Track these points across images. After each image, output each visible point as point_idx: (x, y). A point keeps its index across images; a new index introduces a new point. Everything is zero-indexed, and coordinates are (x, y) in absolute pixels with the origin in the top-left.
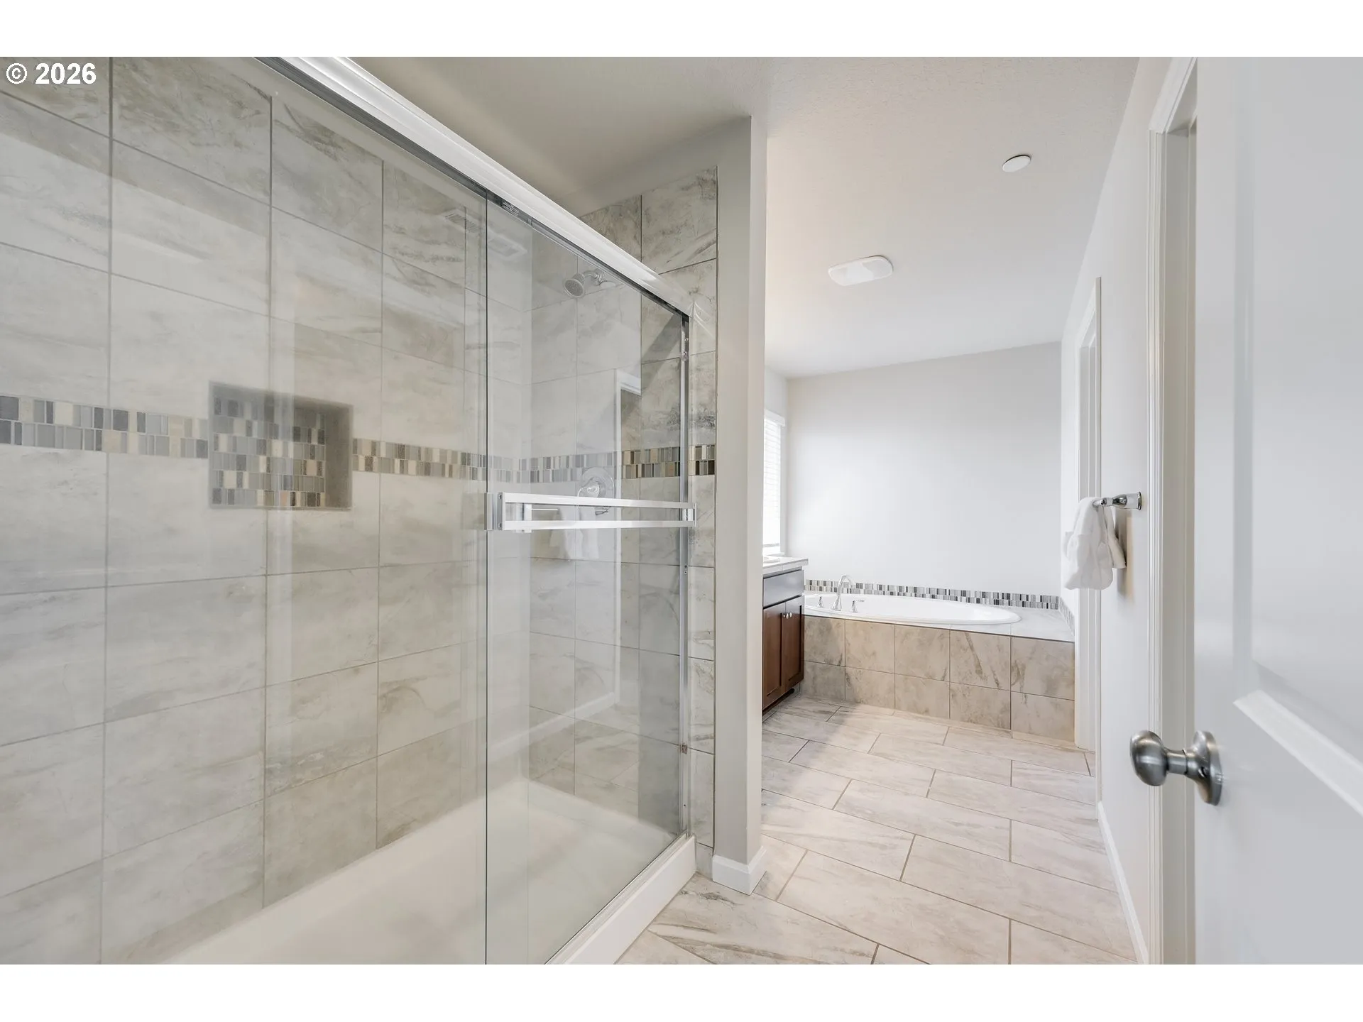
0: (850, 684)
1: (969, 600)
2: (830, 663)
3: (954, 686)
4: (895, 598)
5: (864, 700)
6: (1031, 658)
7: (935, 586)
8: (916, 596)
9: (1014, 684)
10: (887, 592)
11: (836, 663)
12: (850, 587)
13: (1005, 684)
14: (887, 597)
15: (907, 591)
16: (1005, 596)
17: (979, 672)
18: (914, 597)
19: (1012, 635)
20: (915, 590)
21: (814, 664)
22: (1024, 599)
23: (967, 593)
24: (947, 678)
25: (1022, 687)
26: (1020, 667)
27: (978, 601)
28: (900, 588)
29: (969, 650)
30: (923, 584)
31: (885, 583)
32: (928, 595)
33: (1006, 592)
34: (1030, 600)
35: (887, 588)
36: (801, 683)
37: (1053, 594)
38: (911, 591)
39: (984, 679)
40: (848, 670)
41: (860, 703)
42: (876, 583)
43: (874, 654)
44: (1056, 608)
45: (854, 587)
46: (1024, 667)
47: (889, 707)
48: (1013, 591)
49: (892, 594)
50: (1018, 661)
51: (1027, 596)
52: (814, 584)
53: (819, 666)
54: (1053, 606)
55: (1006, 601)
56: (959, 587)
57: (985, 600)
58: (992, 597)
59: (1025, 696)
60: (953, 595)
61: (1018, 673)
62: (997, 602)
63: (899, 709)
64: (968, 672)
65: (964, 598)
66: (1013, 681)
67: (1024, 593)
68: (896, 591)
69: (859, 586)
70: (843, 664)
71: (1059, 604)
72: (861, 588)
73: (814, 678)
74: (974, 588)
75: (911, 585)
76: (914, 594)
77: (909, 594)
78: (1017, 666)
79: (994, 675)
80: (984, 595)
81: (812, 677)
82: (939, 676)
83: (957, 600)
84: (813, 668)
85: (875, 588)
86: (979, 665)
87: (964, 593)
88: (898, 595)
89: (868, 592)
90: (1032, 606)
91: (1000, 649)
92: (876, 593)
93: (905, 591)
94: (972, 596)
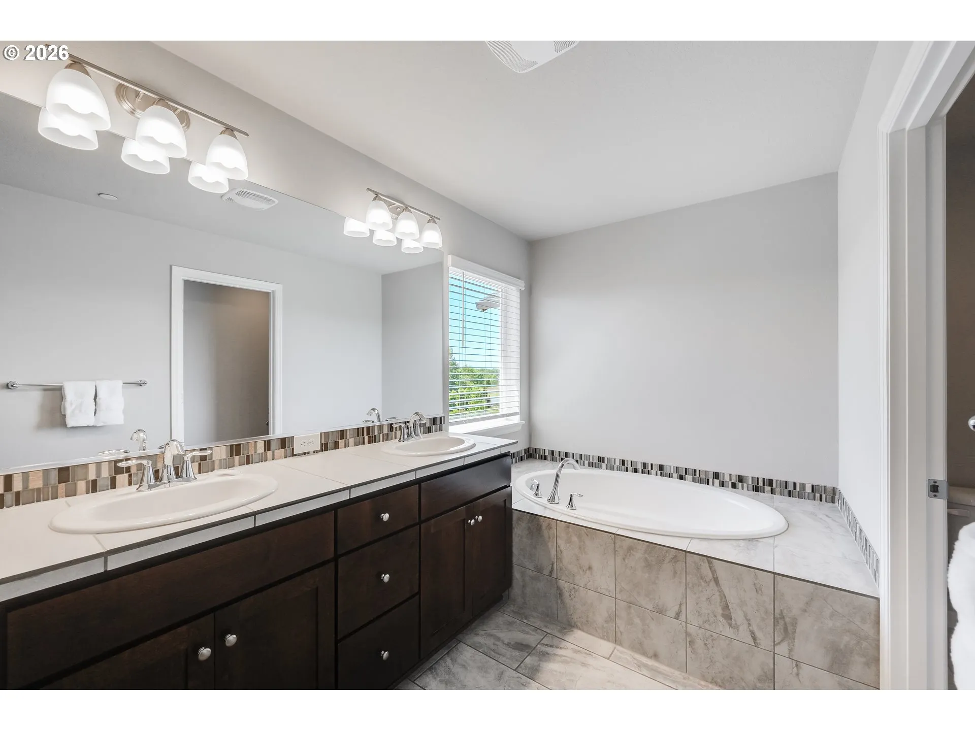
0: (562, 602)
1: (722, 484)
2: (539, 570)
3: (692, 629)
4: (639, 475)
5: (579, 624)
6: (805, 611)
7: (683, 465)
8: (661, 475)
9: (779, 643)
10: (630, 468)
11: (546, 572)
12: (591, 461)
13: (765, 642)
14: (631, 474)
15: (652, 469)
16: (767, 483)
17: (728, 617)
18: (659, 476)
19: (776, 571)
20: (661, 467)
21: (523, 569)
22: (791, 488)
23: (721, 476)
24: (683, 617)
25: (791, 651)
26: (787, 620)
27: (734, 486)
28: (645, 465)
29: (712, 584)
30: (670, 463)
31: (628, 458)
32: (675, 475)
33: (768, 477)
34: (798, 489)
35: (630, 464)
36: (510, 589)
37: (830, 484)
38: (656, 468)
39: (736, 628)
40: (562, 583)
41: (574, 627)
42: (618, 457)
43: (590, 568)
44: (833, 501)
45: (596, 461)
46: (795, 622)
47: (608, 640)
48: (777, 476)
49: (635, 471)
50: (785, 611)
51: (795, 484)
52: (556, 455)
53: (530, 573)
54: (829, 498)
55: (768, 488)
56: (711, 468)
57: (742, 485)
58: (750, 483)
59: (797, 665)
60: (704, 477)
61: (786, 629)
62: (756, 489)
63: (621, 644)
64: (712, 615)
65: (717, 482)
66: (777, 640)
67: (791, 479)
68: (640, 467)
69: (601, 460)
70: (554, 576)
71: (837, 496)
72: (603, 462)
73: (524, 586)
74: (729, 470)
75: (657, 462)
76: (659, 472)
77: (653, 472)
78: (783, 618)
79: (749, 624)
80: (741, 479)
81: (521, 584)
82: (672, 613)
83: (708, 484)
84: (523, 574)
85: (618, 463)
86: (726, 607)
87: (716, 475)
88: (642, 473)
89: (611, 468)
90: (801, 496)
91: (758, 590)
92: (619, 469)
93: (650, 469)
94: (727, 479)
